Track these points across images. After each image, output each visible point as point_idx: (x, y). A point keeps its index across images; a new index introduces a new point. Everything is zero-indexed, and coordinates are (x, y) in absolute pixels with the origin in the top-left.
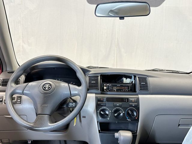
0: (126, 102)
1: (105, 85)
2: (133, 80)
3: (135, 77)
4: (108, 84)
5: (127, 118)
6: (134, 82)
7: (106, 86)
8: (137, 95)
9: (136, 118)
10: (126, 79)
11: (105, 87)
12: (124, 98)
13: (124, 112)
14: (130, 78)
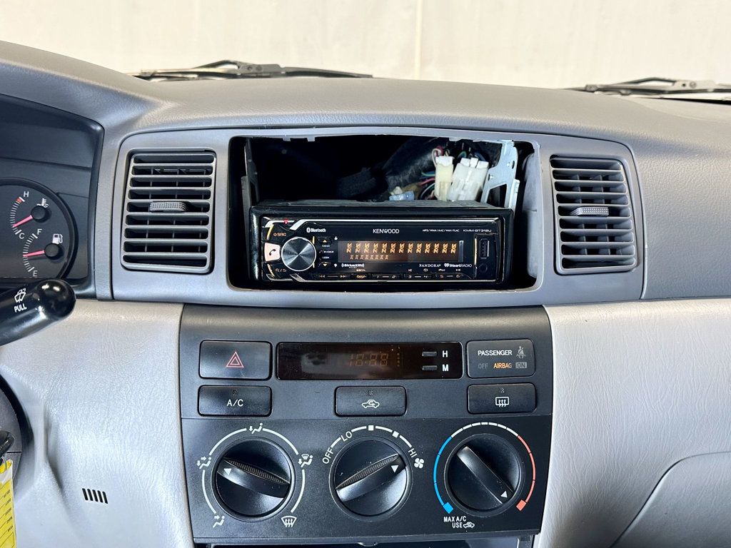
0: (439, 375)
1: (270, 224)
2: (505, 174)
3: (525, 150)
4: (297, 217)
5: (448, 508)
6: (511, 201)
7: (280, 242)
8: (538, 308)
9: (521, 505)
10: (456, 162)
11: (269, 247)
12: (429, 346)
13: (419, 463)
14: (489, 153)
